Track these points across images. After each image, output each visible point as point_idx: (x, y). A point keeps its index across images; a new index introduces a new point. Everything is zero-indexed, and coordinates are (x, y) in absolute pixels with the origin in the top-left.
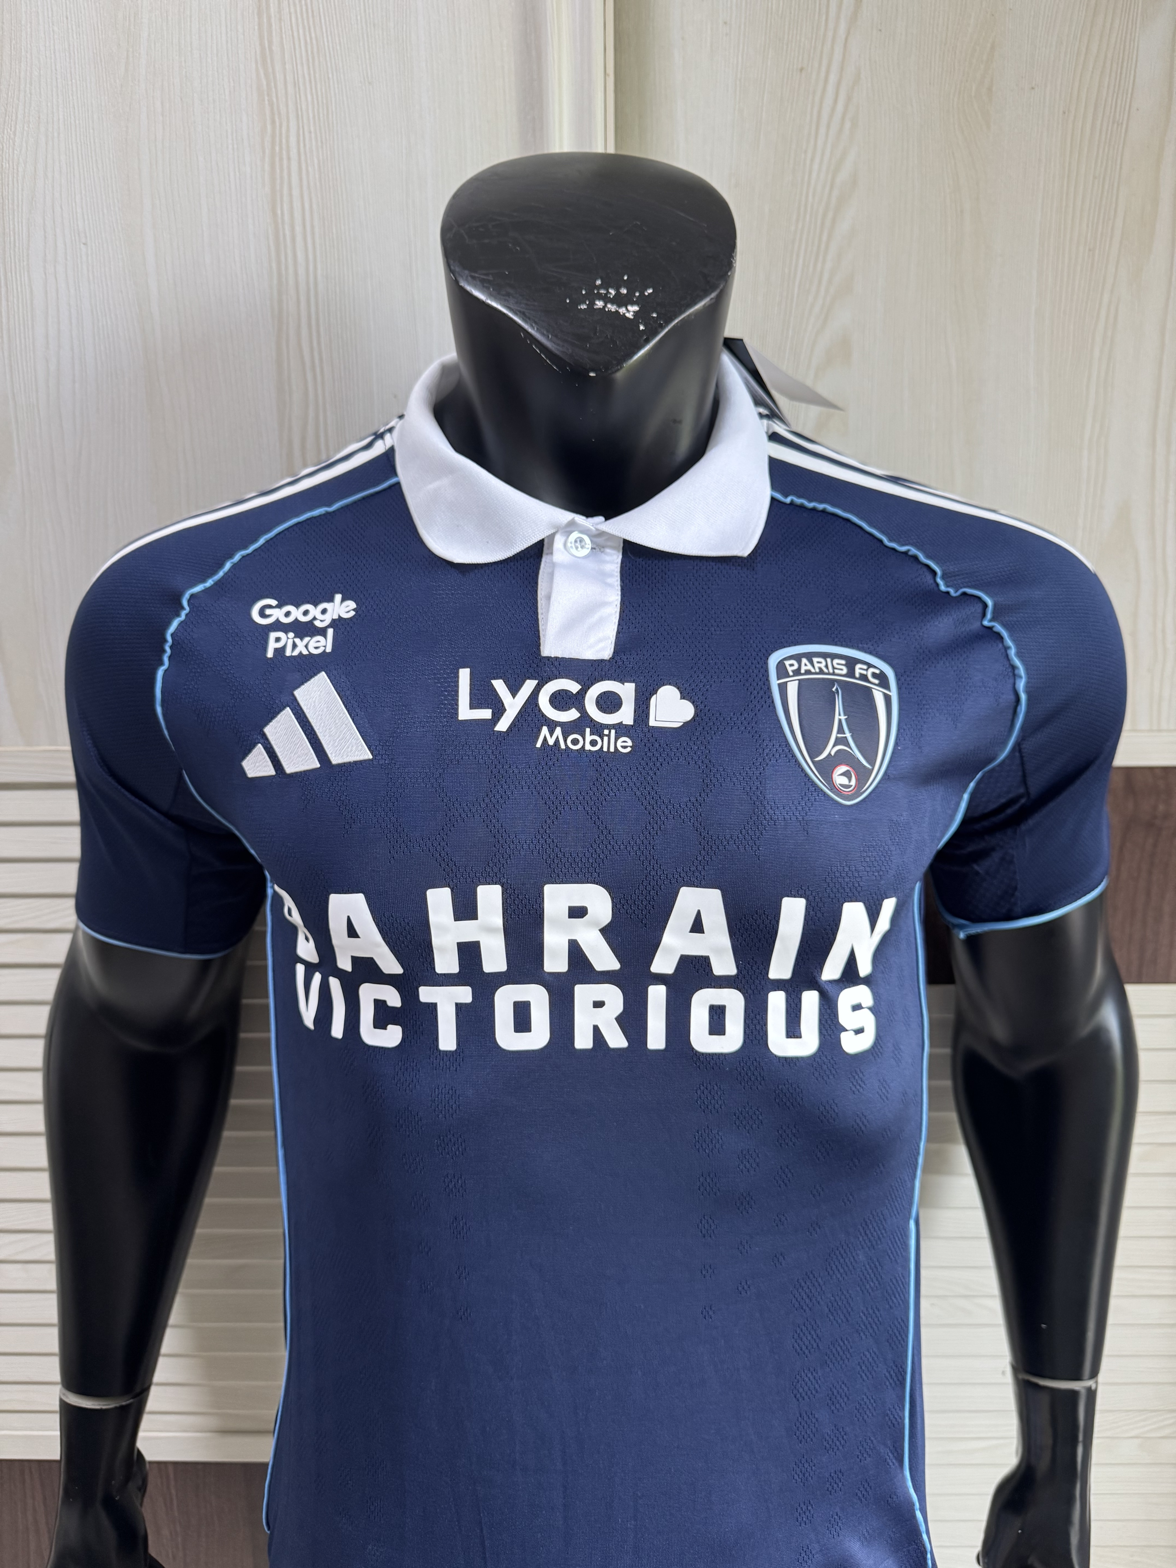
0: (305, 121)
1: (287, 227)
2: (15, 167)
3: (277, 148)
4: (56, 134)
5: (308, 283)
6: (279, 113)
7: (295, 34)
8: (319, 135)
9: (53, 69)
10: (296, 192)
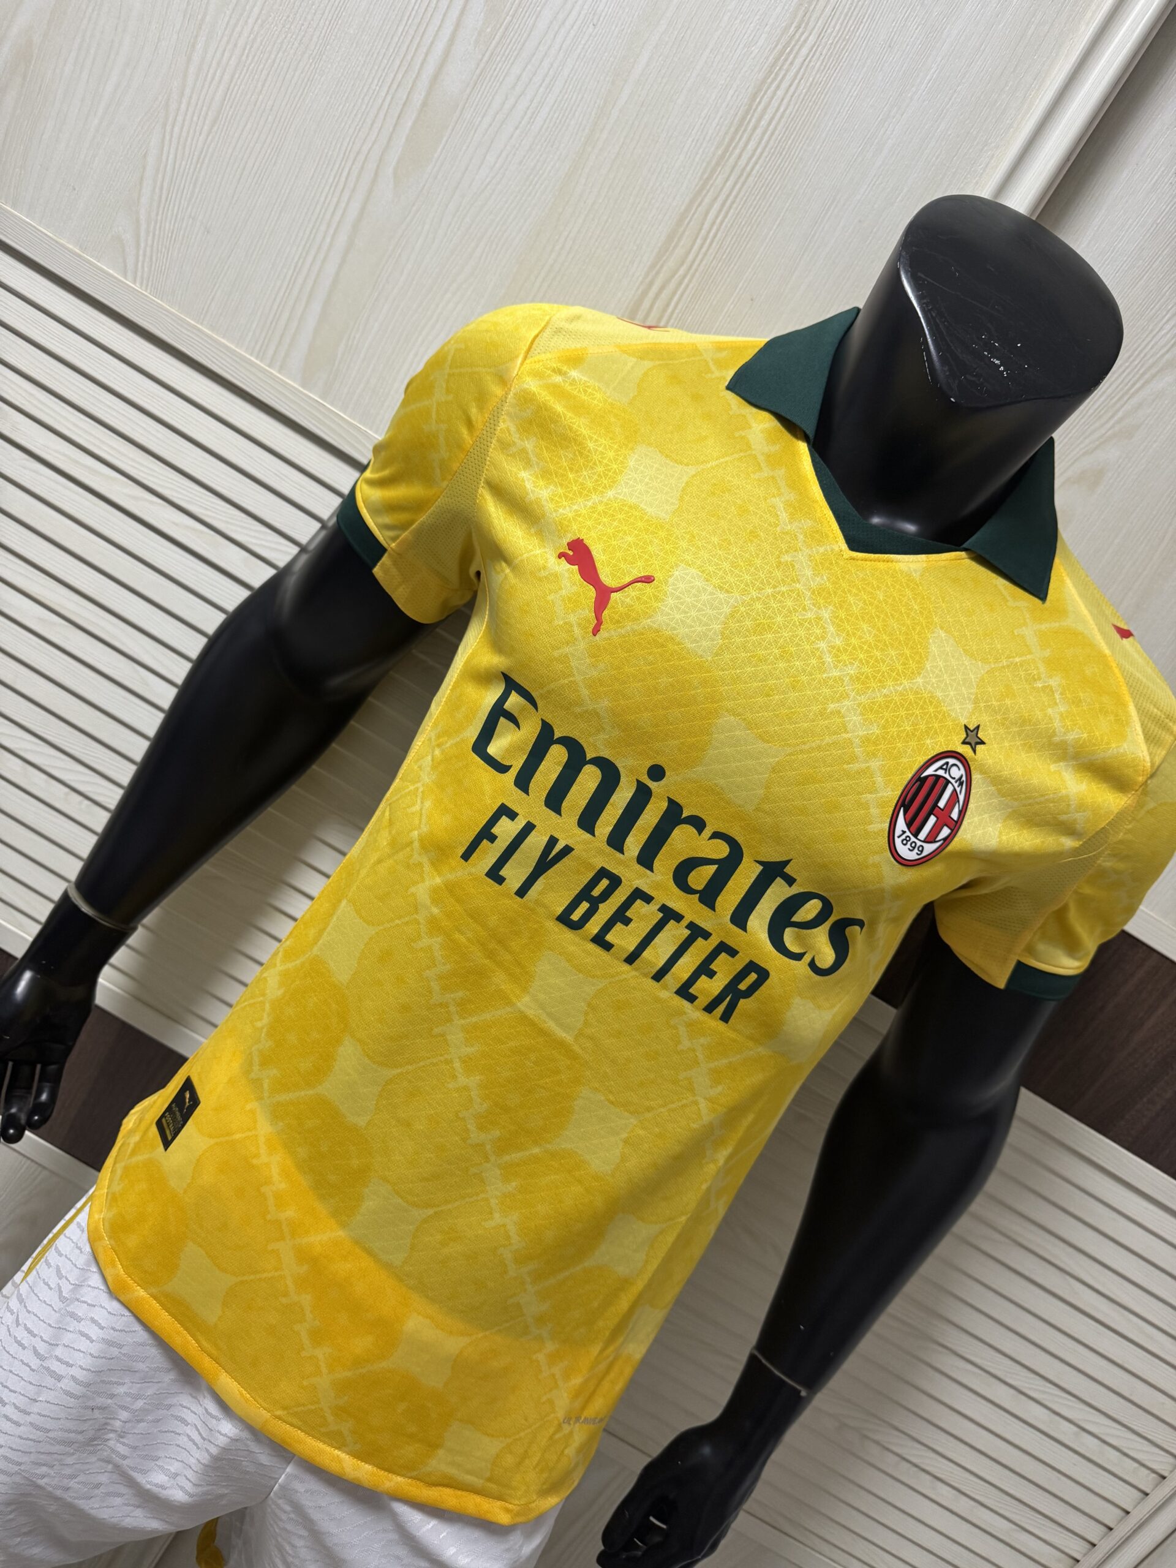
0: (823, 41)
1: (756, 115)
3: (787, 51)
5: (744, 168)
6: (807, 24)
8: (826, 61)
10: (780, 93)
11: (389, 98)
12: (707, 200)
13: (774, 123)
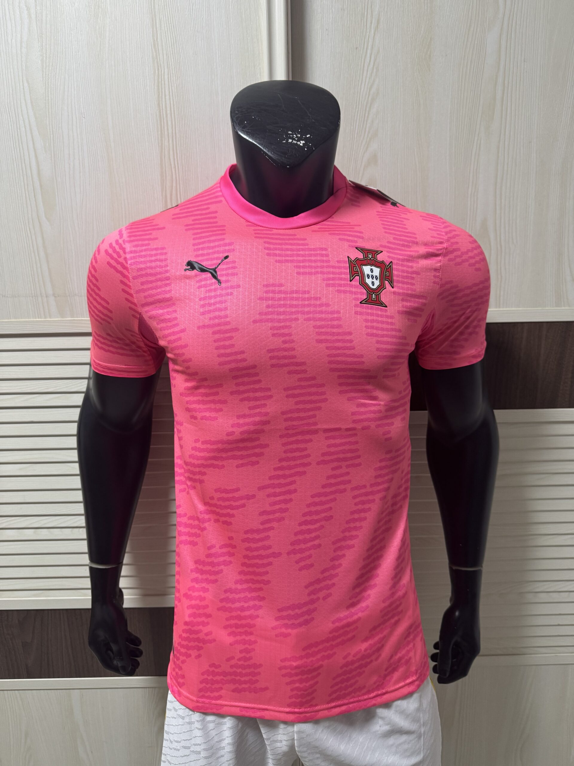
0: (171, 69)
1: (164, 111)
2: (56, 87)
3: (160, 80)
4: (72, 74)
5: (172, 133)
6: (161, 67)
7: (167, 35)
8: (176, 75)
9: (71, 48)
10: (167, 97)
11: (27, 192)
12: (166, 153)
13: (172, 110)
